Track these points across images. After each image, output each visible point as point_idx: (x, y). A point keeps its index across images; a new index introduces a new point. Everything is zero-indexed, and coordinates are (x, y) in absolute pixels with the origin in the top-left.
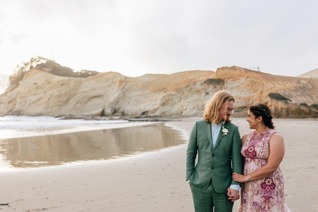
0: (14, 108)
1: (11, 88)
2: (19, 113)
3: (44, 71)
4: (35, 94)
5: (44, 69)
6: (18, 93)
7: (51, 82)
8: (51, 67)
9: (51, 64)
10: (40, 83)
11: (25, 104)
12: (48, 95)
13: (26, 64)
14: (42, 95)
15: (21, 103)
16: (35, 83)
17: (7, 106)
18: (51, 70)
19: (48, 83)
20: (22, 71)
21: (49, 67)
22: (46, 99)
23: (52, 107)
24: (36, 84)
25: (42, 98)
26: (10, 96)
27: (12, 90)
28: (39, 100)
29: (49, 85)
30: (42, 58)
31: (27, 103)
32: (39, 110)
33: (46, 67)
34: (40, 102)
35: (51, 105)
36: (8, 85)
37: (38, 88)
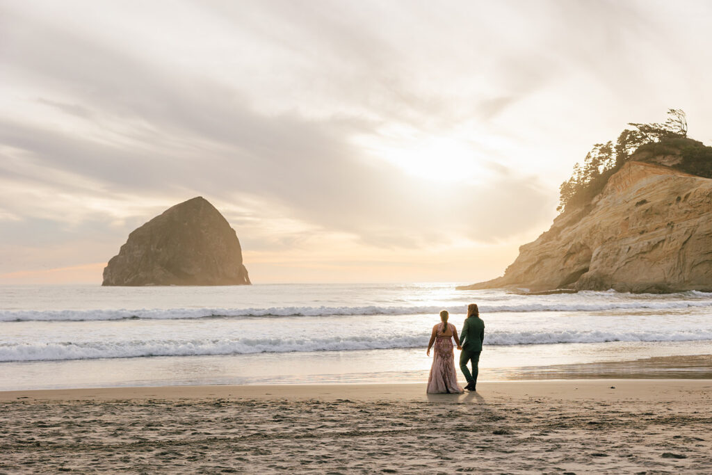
0: (586, 270)
1: (569, 217)
2: (600, 284)
3: (660, 165)
4: (642, 233)
5: (659, 159)
6: (593, 230)
7: (687, 197)
8: (678, 152)
9: (676, 146)
10: (655, 200)
11: (615, 260)
12: (679, 234)
13: (606, 150)
14: (663, 233)
15: (606, 256)
16: (639, 200)
17: (561, 266)
18: (678, 161)
19: (679, 199)
20: (596, 169)
21: (674, 155)
22: (677, 243)
23: (693, 266)
24: (644, 202)
25: (664, 241)
26: (570, 239)
27: (572, 222)
28: (656, 246)
29: (681, 204)
30: (650, 130)
31: (623, 257)
32: (657, 274)
33: (665, 154)
34: (658, 252)
35: (689, 261)
36: (559, 208)
37: (649, 214)
